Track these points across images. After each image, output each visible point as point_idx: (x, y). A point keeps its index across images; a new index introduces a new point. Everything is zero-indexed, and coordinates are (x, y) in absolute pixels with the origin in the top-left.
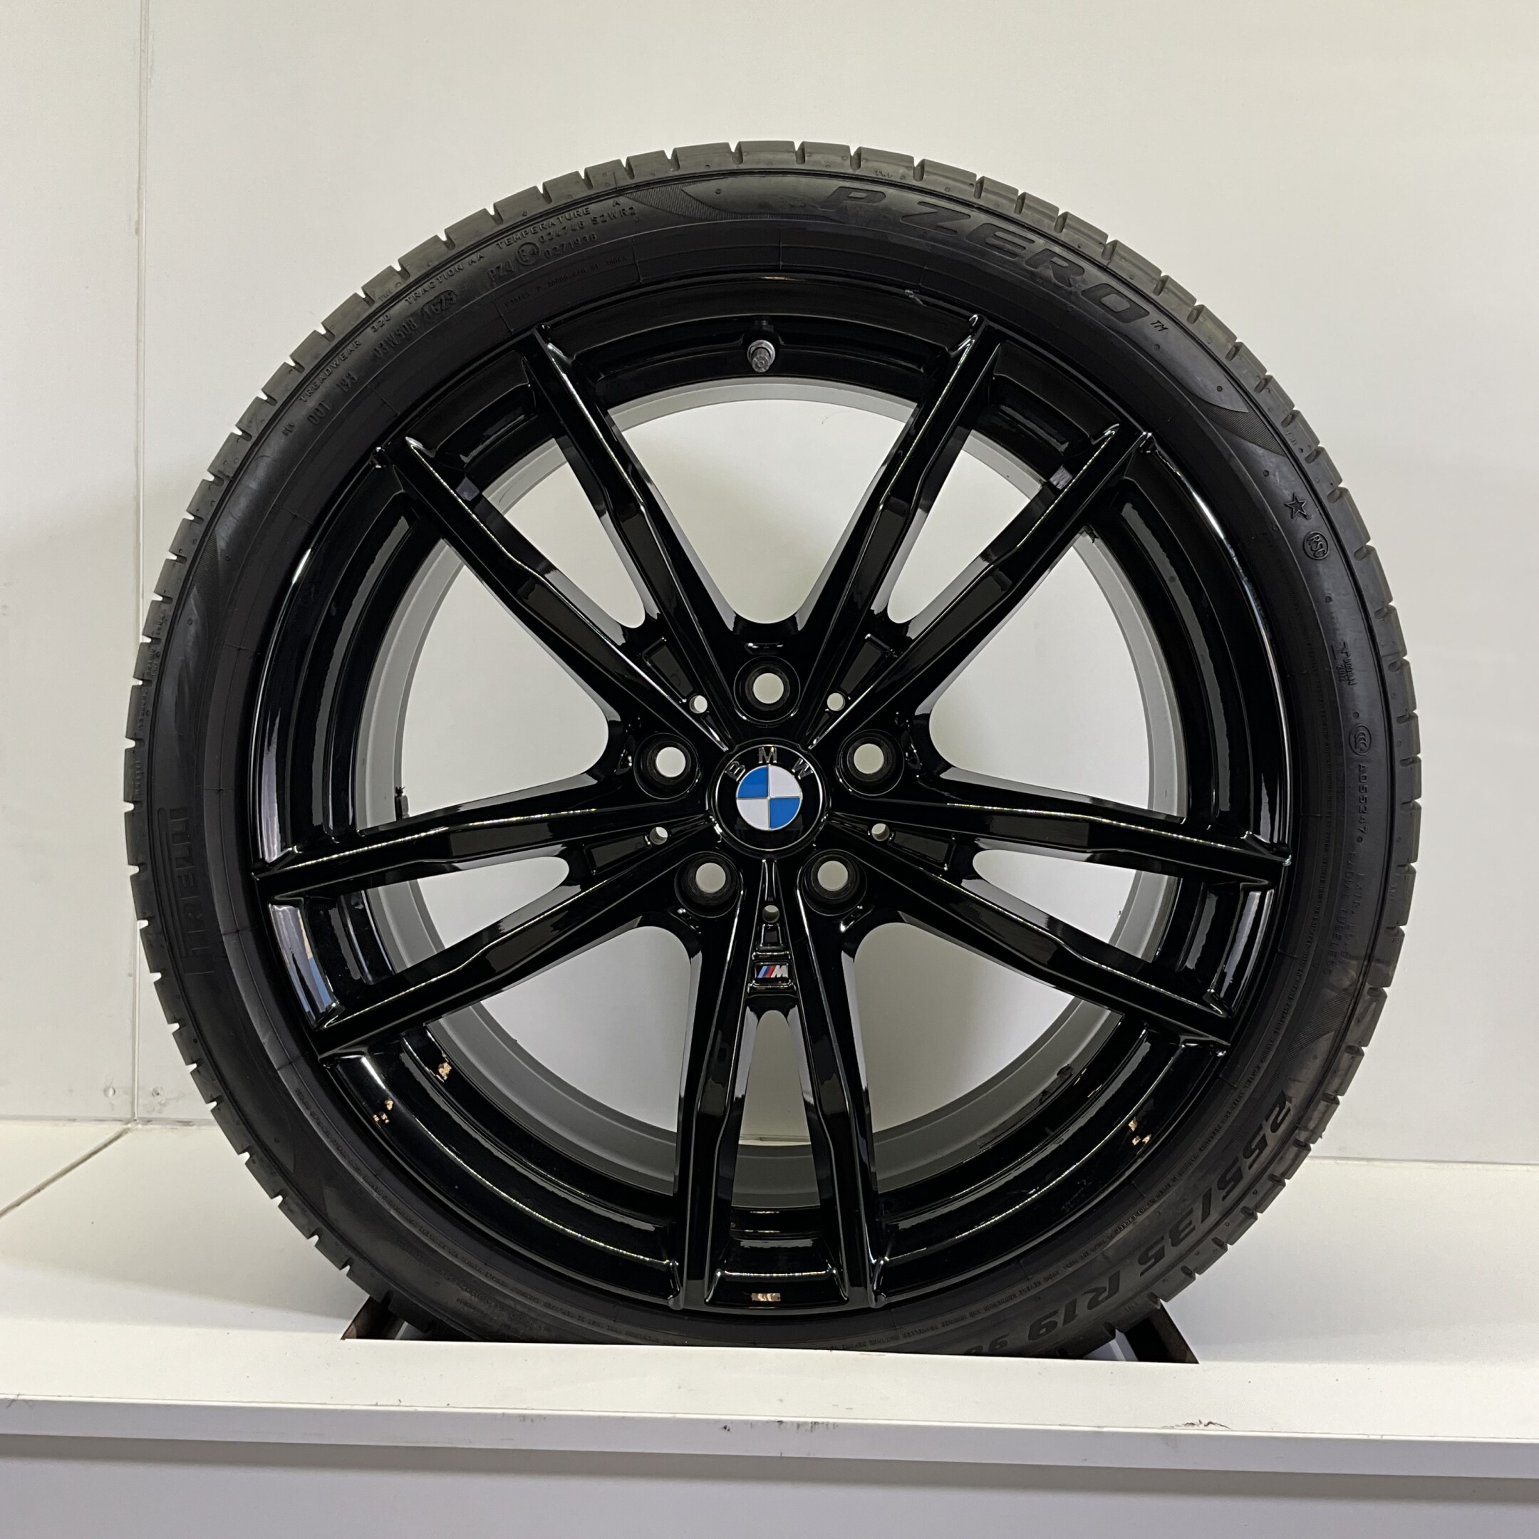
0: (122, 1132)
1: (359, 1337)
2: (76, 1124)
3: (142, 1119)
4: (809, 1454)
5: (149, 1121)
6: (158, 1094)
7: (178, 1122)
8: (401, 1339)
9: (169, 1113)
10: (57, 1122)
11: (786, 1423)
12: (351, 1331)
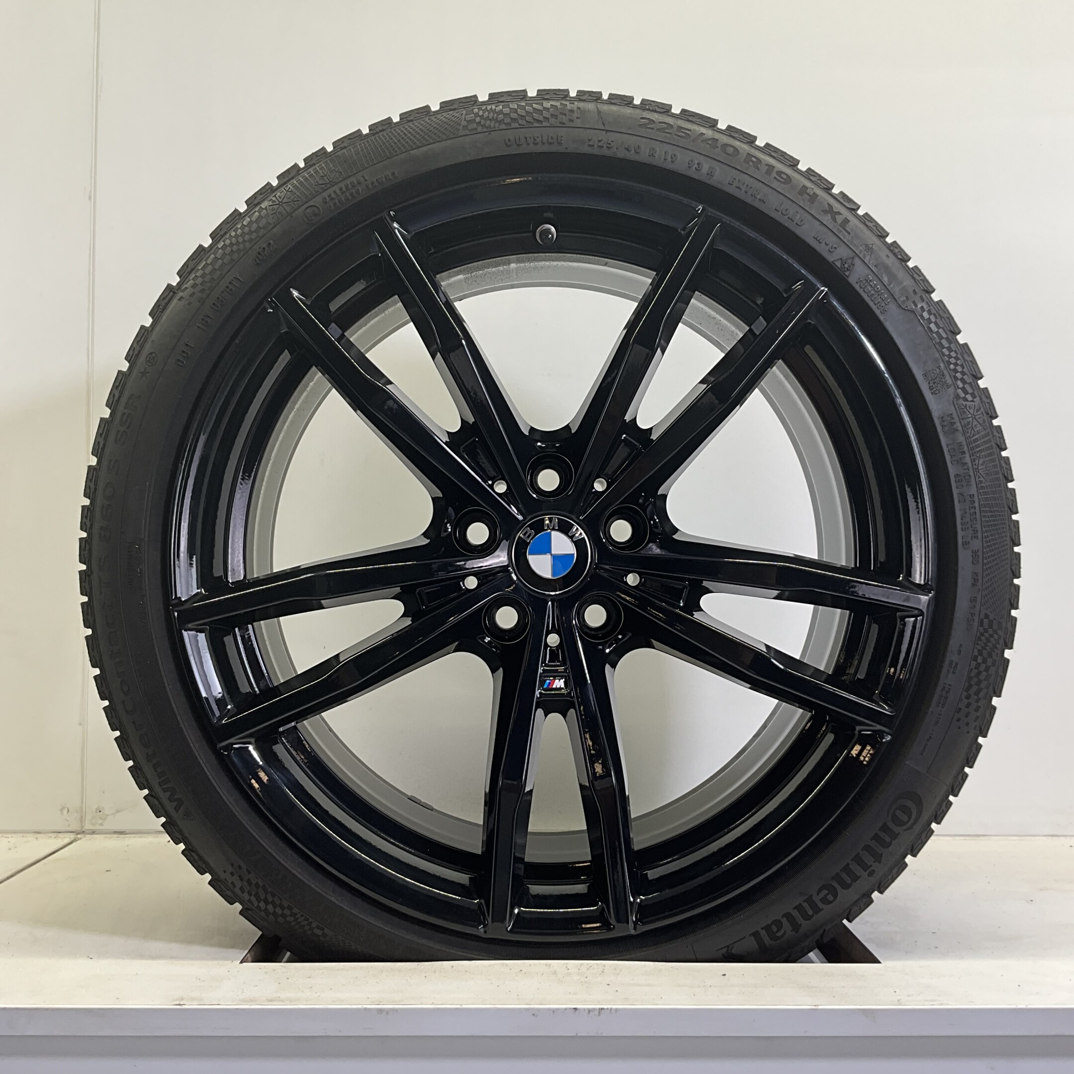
0: (75, 840)
1: (253, 961)
2: (41, 835)
3: (88, 831)
4: (598, 1033)
5: (94, 832)
6: (100, 811)
7: (115, 832)
9: (108, 825)
11: (580, 1009)
12: (248, 958)
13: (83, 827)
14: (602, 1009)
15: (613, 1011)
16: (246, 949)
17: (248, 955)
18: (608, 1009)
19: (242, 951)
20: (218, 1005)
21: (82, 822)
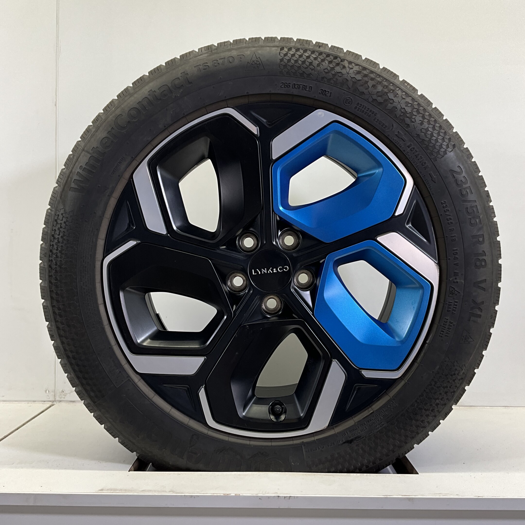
0: (51, 405)
1: (135, 471)
2: (36, 403)
3: (57, 400)
4: (288, 507)
5: (60, 401)
6: (63, 392)
7: (70, 401)
8: (148, 471)
9: (68, 398)
10: (29, 402)
11: (281, 496)
13: (55, 399)
14: (291, 496)
15: (296, 497)
16: (131, 464)
17: (132, 467)
18: (293, 496)
19: (129, 465)
20: (119, 493)
21: (55, 396)
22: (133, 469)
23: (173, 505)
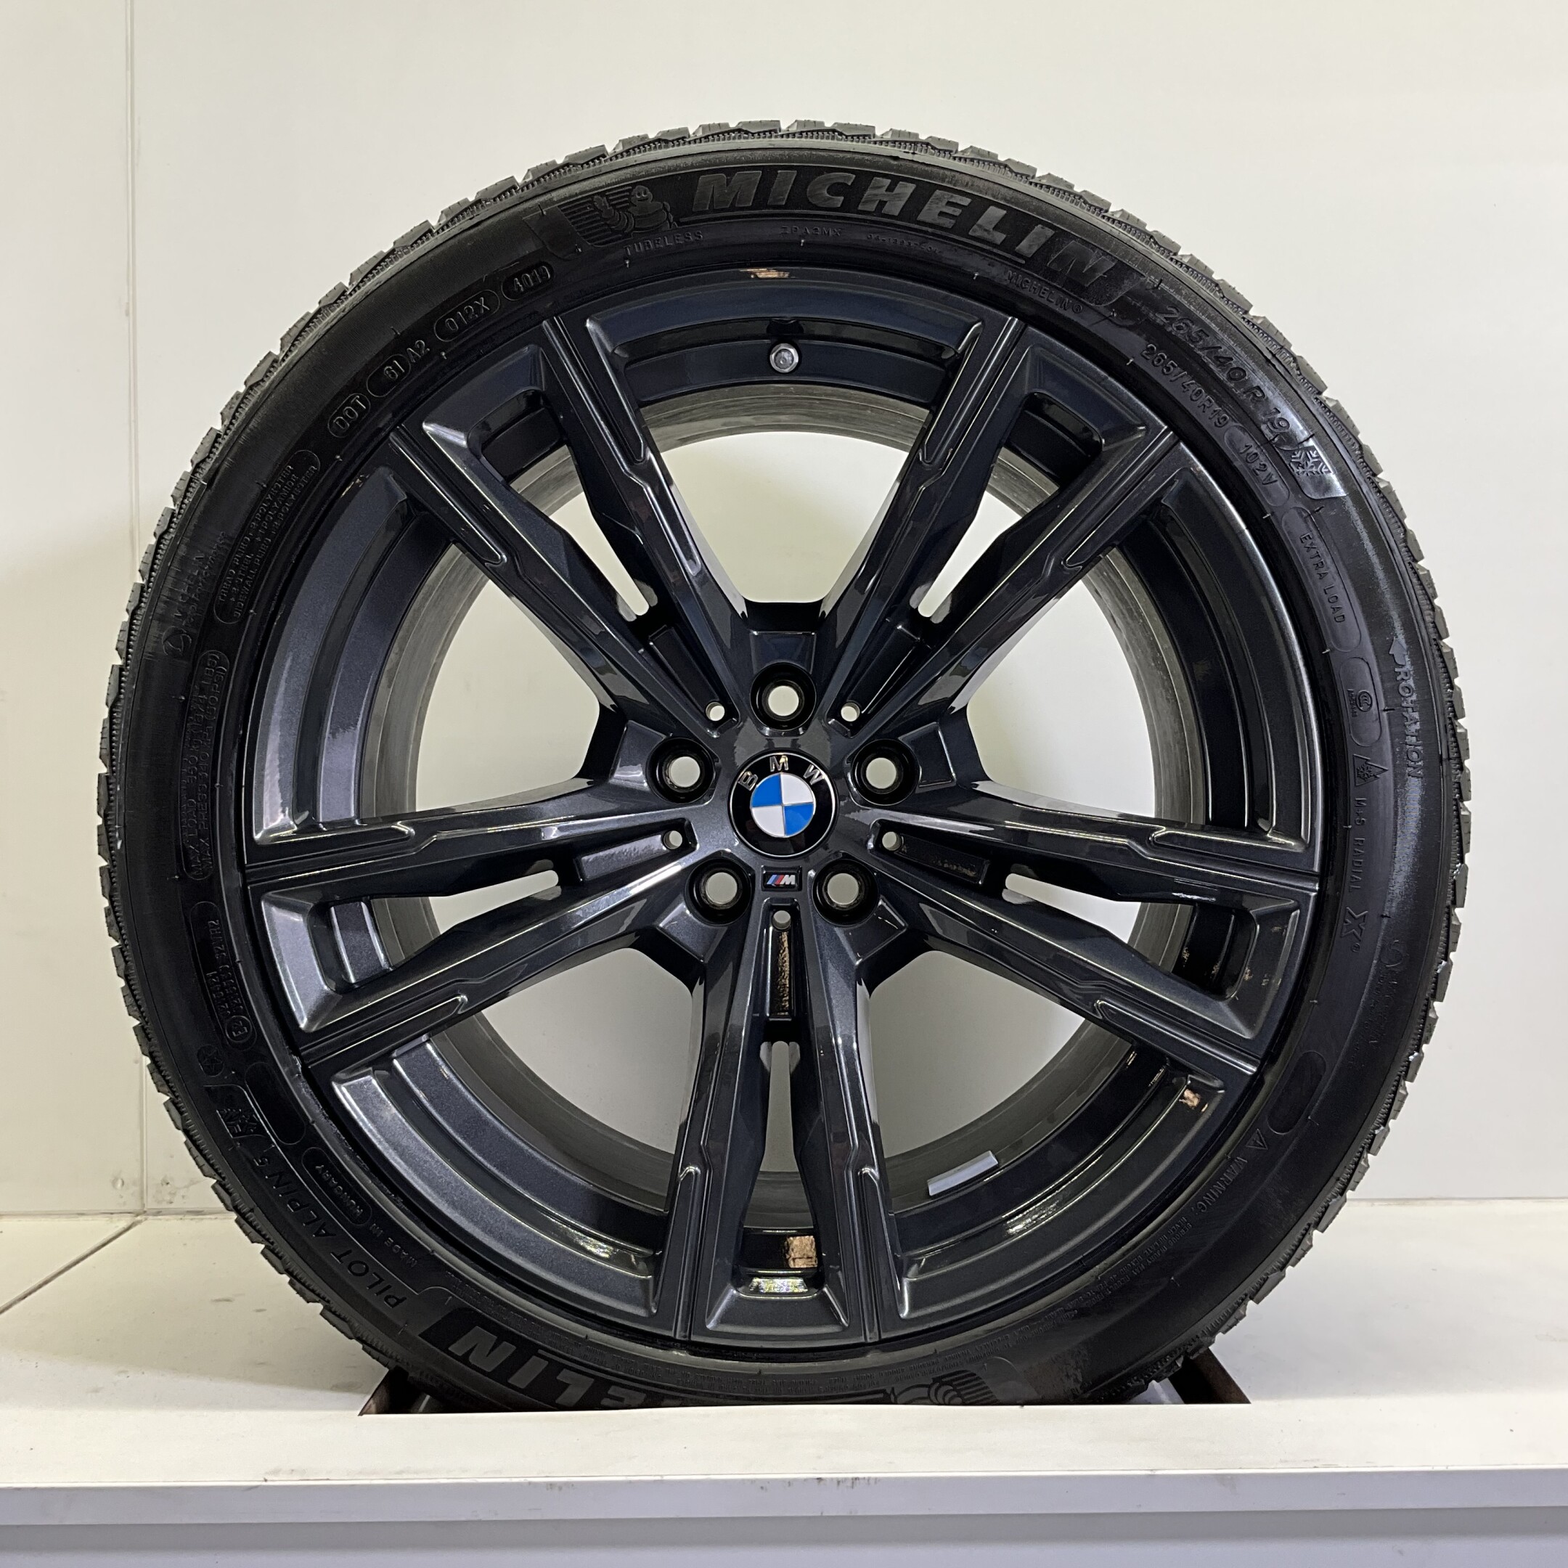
0: (133, 1224)
2: (82, 1218)
3: (148, 1209)
4: (851, 1512)
5: (158, 1213)
6: (168, 1184)
7: (189, 1212)
9: (179, 1203)
10: (64, 1217)
11: (826, 1479)
12: (370, 1407)
13: (144, 1205)
14: (856, 1479)
15: (872, 1482)
16: (367, 1393)
17: (371, 1402)
18: (864, 1478)
19: (363, 1395)
20: (328, 1479)
21: (142, 1198)
22: (373, 1408)
23: (496, 1514)
